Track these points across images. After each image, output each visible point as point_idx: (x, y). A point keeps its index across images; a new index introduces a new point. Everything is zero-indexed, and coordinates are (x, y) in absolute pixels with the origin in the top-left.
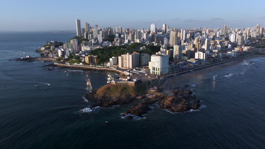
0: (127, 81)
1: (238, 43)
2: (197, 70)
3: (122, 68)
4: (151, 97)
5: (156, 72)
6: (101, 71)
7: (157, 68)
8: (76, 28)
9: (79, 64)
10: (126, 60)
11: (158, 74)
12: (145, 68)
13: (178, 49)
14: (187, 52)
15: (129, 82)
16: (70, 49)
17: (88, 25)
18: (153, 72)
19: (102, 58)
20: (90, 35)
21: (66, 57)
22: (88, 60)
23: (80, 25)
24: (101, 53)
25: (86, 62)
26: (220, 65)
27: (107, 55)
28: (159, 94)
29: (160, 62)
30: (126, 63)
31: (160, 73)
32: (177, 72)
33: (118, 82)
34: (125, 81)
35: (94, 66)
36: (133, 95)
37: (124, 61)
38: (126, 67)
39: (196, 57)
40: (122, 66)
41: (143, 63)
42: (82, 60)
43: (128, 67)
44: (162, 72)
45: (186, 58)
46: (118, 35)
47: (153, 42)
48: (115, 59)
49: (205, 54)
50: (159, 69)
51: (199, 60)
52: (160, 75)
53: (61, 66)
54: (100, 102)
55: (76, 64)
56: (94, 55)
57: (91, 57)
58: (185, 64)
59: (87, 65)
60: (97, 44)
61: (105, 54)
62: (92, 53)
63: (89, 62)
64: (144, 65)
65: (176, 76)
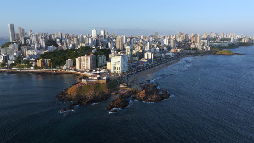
0: (97, 79)
1: (171, 46)
2: (150, 68)
3: (80, 70)
4: (124, 93)
5: (117, 70)
6: (57, 74)
7: (118, 67)
8: (9, 33)
9: (29, 69)
10: (84, 61)
11: (119, 73)
12: (103, 68)
13: (129, 51)
14: (136, 53)
15: (100, 80)
16: (15, 54)
17: (23, 30)
18: (114, 71)
19: (56, 62)
20: (29, 40)
21: (10, 62)
22: (40, 64)
23: (14, 30)
24: (53, 56)
25: (38, 66)
26: (165, 64)
27: (62, 58)
28: (130, 89)
29: (121, 61)
30: (84, 64)
31: (121, 72)
32: (135, 71)
33: (89, 81)
34: (95, 79)
35: (49, 70)
36: (107, 92)
37: (82, 63)
38: (85, 69)
39: (146, 57)
40: (80, 68)
41: (100, 64)
42: (33, 64)
43: (86, 68)
44: (123, 71)
45: (137, 59)
46: (59, 40)
47: (99, 46)
48: (71, 61)
49: (153, 54)
50: (120, 68)
51: (149, 60)
52: (121, 73)
53: (8, 71)
54: (77, 101)
55: (25, 68)
56: (46, 58)
57: (44, 60)
58: (138, 64)
59: (39, 69)
60: (40, 48)
61: (59, 57)
62: (44, 56)
63: (42, 66)
64: (101, 66)
65: (135, 73)
